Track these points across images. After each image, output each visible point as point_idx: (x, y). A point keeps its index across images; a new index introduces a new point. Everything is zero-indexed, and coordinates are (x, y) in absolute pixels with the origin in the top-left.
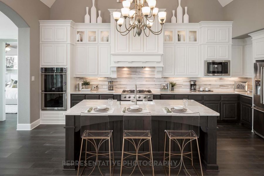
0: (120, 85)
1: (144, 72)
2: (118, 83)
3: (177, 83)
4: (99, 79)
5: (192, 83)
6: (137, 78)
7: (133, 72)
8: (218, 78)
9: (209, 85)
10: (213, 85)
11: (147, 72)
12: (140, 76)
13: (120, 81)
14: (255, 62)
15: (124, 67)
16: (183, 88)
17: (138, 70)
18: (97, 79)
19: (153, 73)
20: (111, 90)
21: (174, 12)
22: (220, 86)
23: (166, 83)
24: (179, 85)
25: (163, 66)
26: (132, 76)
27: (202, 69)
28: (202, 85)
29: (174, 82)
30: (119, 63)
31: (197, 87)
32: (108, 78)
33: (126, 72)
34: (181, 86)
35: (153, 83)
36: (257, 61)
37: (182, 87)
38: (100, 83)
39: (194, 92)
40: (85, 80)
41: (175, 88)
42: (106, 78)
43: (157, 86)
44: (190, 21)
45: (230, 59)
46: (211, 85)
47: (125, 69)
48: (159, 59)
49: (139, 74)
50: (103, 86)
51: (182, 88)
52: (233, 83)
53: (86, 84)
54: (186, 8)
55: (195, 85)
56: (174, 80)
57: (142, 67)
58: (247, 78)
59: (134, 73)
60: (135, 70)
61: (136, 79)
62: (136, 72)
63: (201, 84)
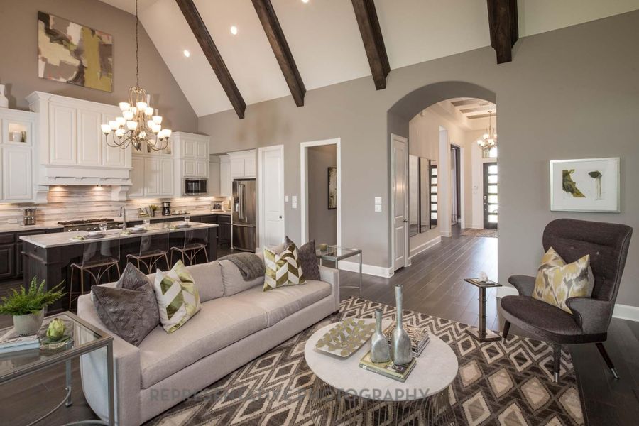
1: (92, 194)
5: (166, 205)
6: (80, 202)
7: (73, 193)
9: (186, 207)
10: (191, 207)
11: (98, 193)
14: (233, 180)
17: (83, 190)
19: (108, 195)
20: (31, 224)
22: (196, 207)
25: (131, 184)
26: (73, 199)
27: (179, 186)
31: (171, 210)
33: (58, 194)
35: (110, 209)
36: (235, 180)
42: (14, 204)
45: (208, 177)
47: (58, 189)
48: (127, 174)
49: (84, 196)
50: (7, 219)
52: (209, 203)
55: (168, 207)
58: (222, 197)
60: (77, 190)
63: (177, 206)
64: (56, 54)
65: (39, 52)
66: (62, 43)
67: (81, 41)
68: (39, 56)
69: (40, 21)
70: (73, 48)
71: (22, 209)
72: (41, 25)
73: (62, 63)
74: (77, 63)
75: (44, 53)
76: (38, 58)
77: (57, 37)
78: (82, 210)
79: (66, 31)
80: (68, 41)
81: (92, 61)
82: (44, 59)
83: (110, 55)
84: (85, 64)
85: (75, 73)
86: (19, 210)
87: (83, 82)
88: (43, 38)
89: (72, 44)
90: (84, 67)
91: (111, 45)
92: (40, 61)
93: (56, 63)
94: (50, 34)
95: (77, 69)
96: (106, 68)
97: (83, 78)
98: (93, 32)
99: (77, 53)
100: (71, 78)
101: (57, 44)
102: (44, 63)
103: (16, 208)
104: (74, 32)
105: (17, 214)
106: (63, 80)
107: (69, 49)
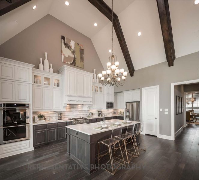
1: (78, 108)
2: (63, 115)
4: (50, 113)
6: (74, 111)
13: (64, 114)
14: (125, 103)
18: (48, 113)
19: (82, 108)
20: (60, 119)
25: (92, 104)
26: (71, 110)
27: (105, 105)
30: (71, 101)
32: (56, 111)
33: (68, 108)
38: (51, 115)
40: (40, 114)
42: (54, 111)
49: (75, 109)
50: (52, 117)
53: (41, 117)
62: (73, 107)
64: (67, 53)
65: (62, 52)
66: (69, 48)
67: (75, 48)
68: (62, 53)
69: (62, 39)
70: (72, 50)
71: (57, 113)
72: (63, 41)
73: (69, 56)
74: (73, 56)
75: (63, 52)
76: (62, 54)
77: (67, 46)
79: (70, 44)
80: (71, 48)
81: (78, 55)
82: (64, 55)
83: (83, 53)
84: (76, 57)
85: (73, 60)
86: (56, 114)
87: (75, 64)
88: (63, 46)
89: (72, 49)
90: (75, 58)
91: (83, 50)
92: (62, 55)
93: (67, 56)
94: (66, 45)
95: (73, 59)
96: (82, 59)
97: (75, 62)
98: (78, 44)
99: (73, 52)
100: (71, 62)
101: (68, 49)
102: (63, 56)
103: (55, 113)
104: (72, 44)
105: (55, 115)
106: (69, 63)
107: (71, 51)
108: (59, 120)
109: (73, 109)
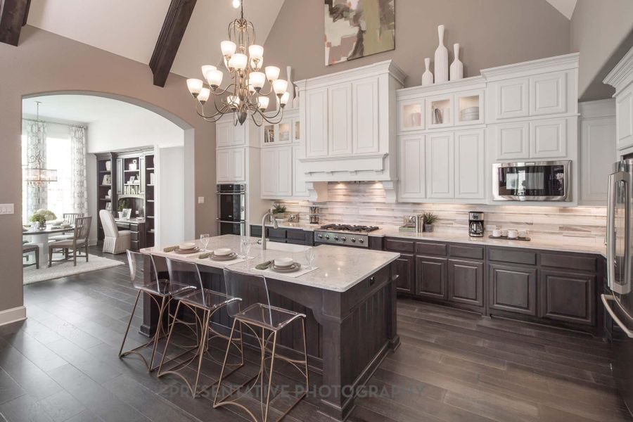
0: (333, 214)
1: (372, 192)
2: (330, 211)
3: (441, 215)
6: (360, 202)
7: (354, 191)
8: (554, 208)
9: (527, 223)
10: (537, 224)
11: (378, 192)
12: (366, 199)
15: (337, 183)
16: (458, 228)
17: (362, 187)
20: (314, 223)
21: (427, 61)
22: (561, 228)
23: (416, 215)
24: (448, 220)
26: (352, 199)
28: (506, 223)
29: (434, 214)
33: (341, 192)
34: (450, 222)
37: (454, 225)
38: (302, 210)
39: (475, 239)
40: (279, 204)
41: (438, 226)
43: (399, 219)
44: (466, 74)
46: (532, 224)
47: (341, 186)
48: (378, 164)
49: (363, 196)
50: (304, 215)
51: (452, 227)
53: (280, 211)
54: (456, 47)
56: (432, 208)
57: (355, 182)
59: (356, 194)
60: (357, 187)
61: (359, 204)
62: (358, 191)
63: (503, 221)
64: (338, 32)
66: (342, 16)
68: (326, 44)
70: (352, 15)
72: (327, 8)
73: (343, 40)
74: (355, 31)
75: (329, 38)
77: (339, 12)
78: (362, 212)
80: (348, 10)
82: (329, 45)
84: (364, 28)
85: (354, 44)
87: (362, 51)
89: (352, 11)
90: (363, 32)
92: (326, 48)
93: (337, 43)
94: (334, 13)
95: (356, 38)
96: (387, 18)
97: (362, 46)
99: (356, 20)
100: (350, 53)
101: (340, 20)
102: (329, 49)
106: (344, 59)
107: (349, 19)
108: (311, 223)
109: (356, 196)
